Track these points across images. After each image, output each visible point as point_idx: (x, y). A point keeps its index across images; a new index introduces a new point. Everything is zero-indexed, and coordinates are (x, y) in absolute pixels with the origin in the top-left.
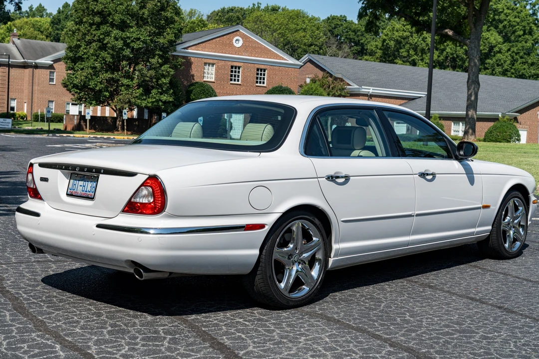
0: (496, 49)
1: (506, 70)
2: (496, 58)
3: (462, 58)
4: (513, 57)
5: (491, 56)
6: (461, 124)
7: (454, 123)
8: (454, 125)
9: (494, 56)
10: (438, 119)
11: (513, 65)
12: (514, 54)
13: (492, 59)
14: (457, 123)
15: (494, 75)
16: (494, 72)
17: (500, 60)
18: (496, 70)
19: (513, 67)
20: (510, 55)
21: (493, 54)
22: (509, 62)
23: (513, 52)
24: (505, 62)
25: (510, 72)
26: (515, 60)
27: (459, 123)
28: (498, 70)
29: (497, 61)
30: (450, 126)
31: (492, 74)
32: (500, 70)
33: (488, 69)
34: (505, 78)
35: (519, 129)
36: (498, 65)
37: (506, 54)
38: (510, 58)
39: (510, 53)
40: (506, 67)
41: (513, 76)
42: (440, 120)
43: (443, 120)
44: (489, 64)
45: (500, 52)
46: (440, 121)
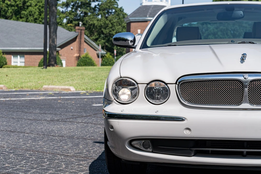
0: (28, 4)
1: (36, 19)
2: (29, 10)
3: (5, 10)
4: (40, 10)
5: (25, 8)
6: (19, 57)
7: (14, 56)
8: (20, 58)
9: (27, 8)
10: (2, 54)
11: (40, 15)
12: (40, 8)
13: (26, 11)
14: (15, 56)
15: (28, 22)
16: (28, 20)
17: (31, 12)
18: (29, 19)
19: (41, 17)
20: (38, 8)
21: (26, 7)
22: (37, 13)
23: (40, 6)
24: (35, 13)
25: (38, 20)
26: (41, 12)
27: (17, 56)
28: (31, 18)
29: (29, 12)
30: (11, 58)
31: (27, 21)
32: (32, 18)
33: (23, 18)
34: (36, 24)
35: (62, 59)
36: (30, 15)
37: (35, 7)
38: (38, 10)
39: (37, 7)
40: (36, 17)
41: (41, 23)
42: (3, 54)
43: (5, 54)
44: (24, 14)
45: (31, 6)
46: (3, 56)
